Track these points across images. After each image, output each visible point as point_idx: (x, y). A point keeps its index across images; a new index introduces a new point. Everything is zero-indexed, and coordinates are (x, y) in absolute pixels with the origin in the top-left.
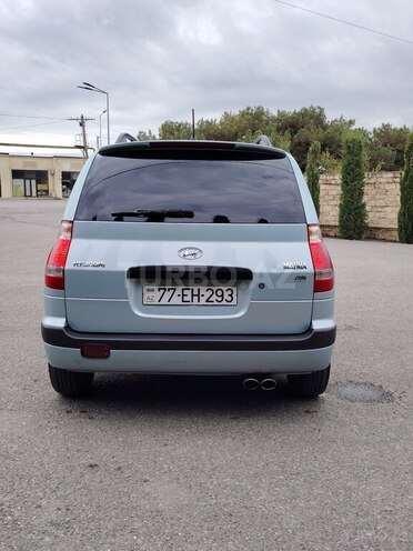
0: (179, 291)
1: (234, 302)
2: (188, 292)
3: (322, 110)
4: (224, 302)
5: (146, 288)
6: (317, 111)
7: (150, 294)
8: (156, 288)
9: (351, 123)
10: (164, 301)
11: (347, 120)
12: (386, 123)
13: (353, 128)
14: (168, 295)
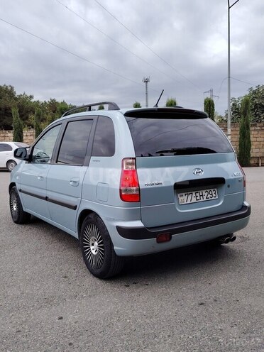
0: (194, 195)
1: (217, 197)
2: (198, 194)
3: (12, 88)
4: (213, 198)
5: (179, 195)
6: (9, 88)
7: (182, 198)
8: (184, 194)
9: (31, 97)
10: (189, 202)
11: (28, 95)
12: (53, 99)
13: (33, 100)
14: (190, 197)
